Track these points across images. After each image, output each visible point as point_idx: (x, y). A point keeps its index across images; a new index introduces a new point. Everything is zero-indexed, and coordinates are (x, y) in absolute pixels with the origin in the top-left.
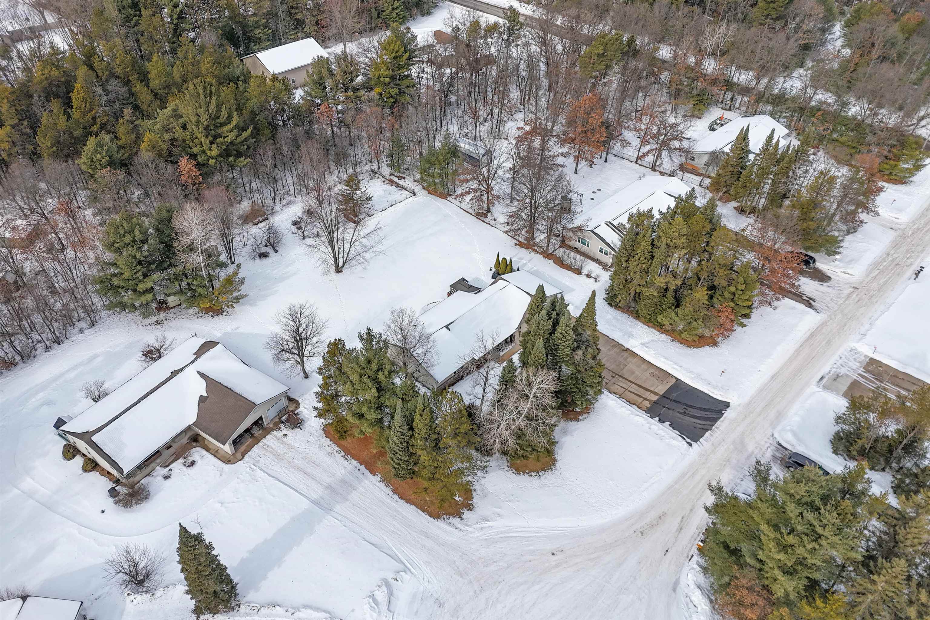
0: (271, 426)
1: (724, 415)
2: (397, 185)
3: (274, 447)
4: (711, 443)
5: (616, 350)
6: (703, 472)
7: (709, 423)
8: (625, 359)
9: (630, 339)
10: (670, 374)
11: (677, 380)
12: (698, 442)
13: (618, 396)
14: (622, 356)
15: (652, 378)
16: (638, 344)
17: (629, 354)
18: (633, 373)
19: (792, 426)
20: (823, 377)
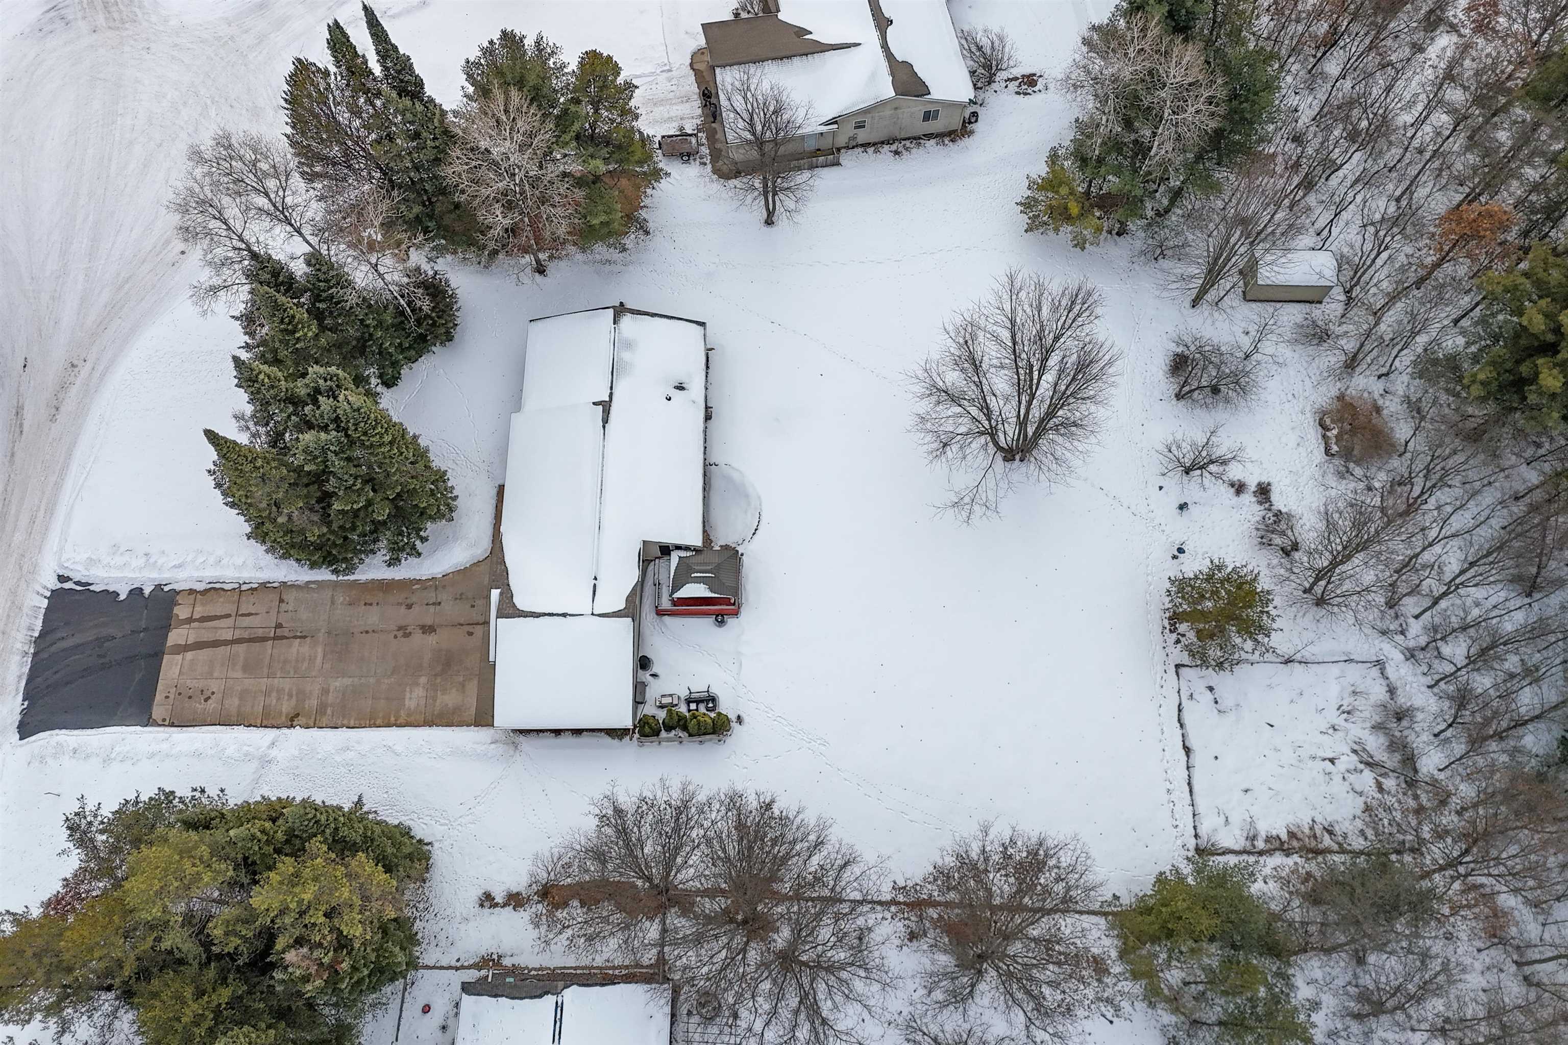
1: (20, 698)
4: (26, 610)
5: (313, 703)
6: (18, 537)
7: (45, 655)
8: (280, 691)
9: (296, 753)
10: (172, 725)
11: (148, 721)
12: (48, 594)
13: (244, 587)
14: (290, 696)
15: (201, 684)
16: (274, 753)
17: (281, 713)
18: (246, 668)
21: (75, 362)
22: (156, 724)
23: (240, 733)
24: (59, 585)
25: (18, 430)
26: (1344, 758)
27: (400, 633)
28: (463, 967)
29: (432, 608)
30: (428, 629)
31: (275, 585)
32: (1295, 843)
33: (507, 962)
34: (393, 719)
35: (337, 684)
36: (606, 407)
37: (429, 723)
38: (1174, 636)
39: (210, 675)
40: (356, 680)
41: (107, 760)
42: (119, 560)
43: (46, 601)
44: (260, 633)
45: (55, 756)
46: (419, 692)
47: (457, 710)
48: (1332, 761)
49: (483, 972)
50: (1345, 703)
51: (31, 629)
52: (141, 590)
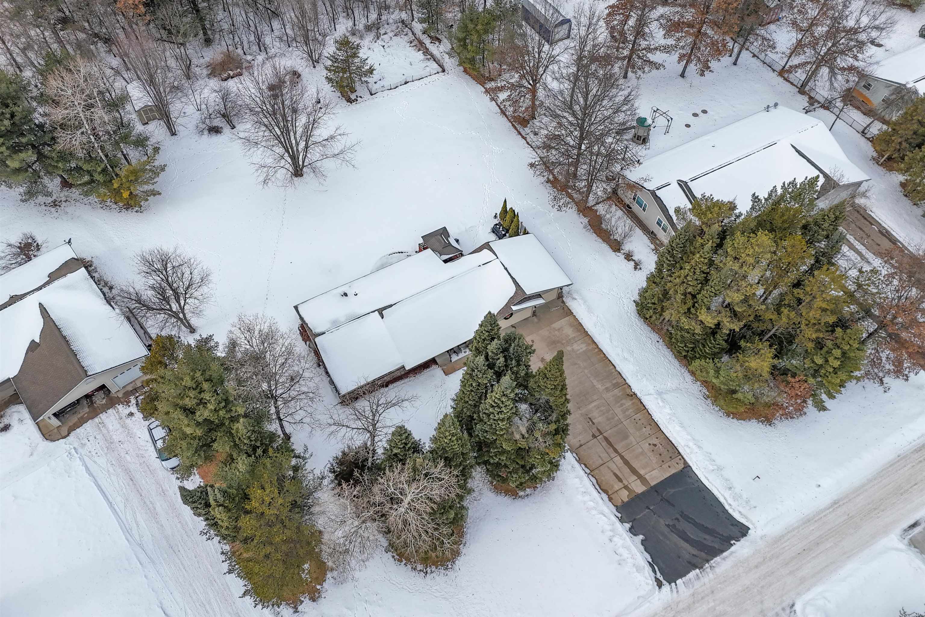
0: (120, 395)
1: (733, 549)
2: (427, 52)
3: (111, 428)
4: (691, 591)
5: (617, 392)
7: (703, 555)
8: (624, 412)
9: (644, 379)
10: (679, 453)
11: (687, 466)
12: (673, 584)
13: (588, 471)
14: (622, 405)
15: (650, 454)
16: (652, 391)
17: (633, 404)
18: (626, 437)
19: (829, 601)
20: (914, 525)
22: (685, 462)
23: (657, 416)
24: (664, 582)
31: (575, 455)
33: (653, 247)
34: (596, 350)
35: (600, 386)
36: (381, 312)
37: (586, 333)
38: (359, 99)
39: (643, 453)
40: (591, 379)
41: (720, 469)
42: (625, 554)
43: (678, 582)
44: (604, 444)
45: (741, 497)
46: (576, 347)
47: (571, 325)
51: (698, 577)
52: (630, 529)
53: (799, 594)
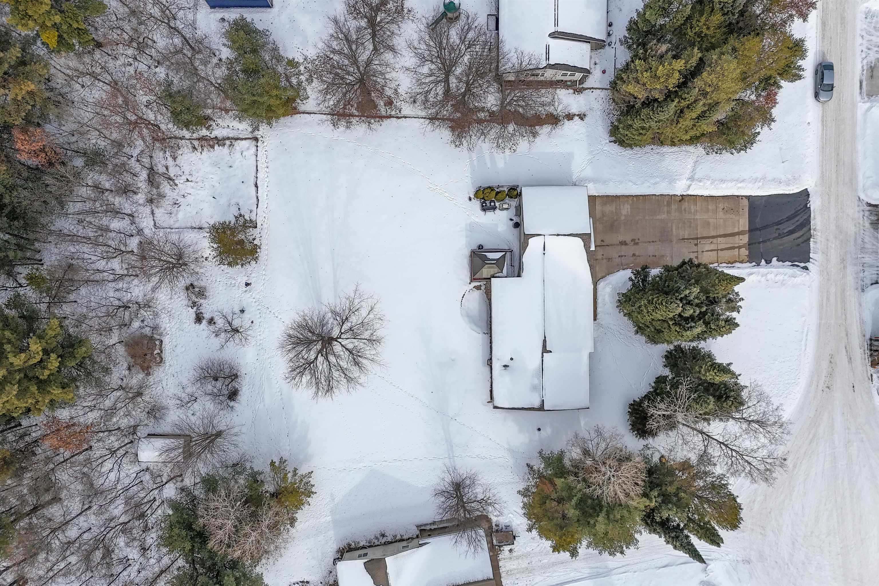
1: (811, 208)
2: (219, 141)
4: (820, 252)
5: (674, 207)
6: (833, 290)
7: (805, 229)
8: (690, 213)
9: (678, 183)
10: (738, 196)
11: (748, 197)
12: (811, 260)
14: (685, 210)
15: (728, 216)
16: (688, 182)
17: (688, 202)
18: (708, 224)
19: (872, 177)
20: (861, 83)
21: (827, 389)
22: (746, 197)
23: (706, 193)
24: (807, 264)
25: (848, 349)
26: (182, 182)
27: (637, 241)
28: (590, 89)
29: (623, 254)
30: (623, 243)
32: (211, 143)
33: (571, 91)
34: (635, 199)
36: (545, 350)
37: (617, 197)
38: (255, 242)
39: (725, 221)
40: (655, 218)
41: (764, 178)
42: (780, 278)
43: (811, 256)
44: (705, 242)
45: (789, 180)
46: (624, 212)
47: (604, 204)
48: (188, 180)
49: (581, 86)
50: (176, 208)
51: (815, 242)
52: (766, 263)
53: (856, 190)
